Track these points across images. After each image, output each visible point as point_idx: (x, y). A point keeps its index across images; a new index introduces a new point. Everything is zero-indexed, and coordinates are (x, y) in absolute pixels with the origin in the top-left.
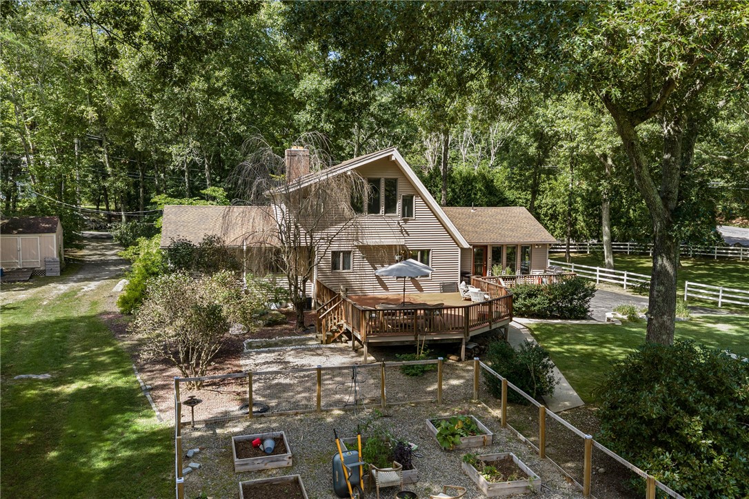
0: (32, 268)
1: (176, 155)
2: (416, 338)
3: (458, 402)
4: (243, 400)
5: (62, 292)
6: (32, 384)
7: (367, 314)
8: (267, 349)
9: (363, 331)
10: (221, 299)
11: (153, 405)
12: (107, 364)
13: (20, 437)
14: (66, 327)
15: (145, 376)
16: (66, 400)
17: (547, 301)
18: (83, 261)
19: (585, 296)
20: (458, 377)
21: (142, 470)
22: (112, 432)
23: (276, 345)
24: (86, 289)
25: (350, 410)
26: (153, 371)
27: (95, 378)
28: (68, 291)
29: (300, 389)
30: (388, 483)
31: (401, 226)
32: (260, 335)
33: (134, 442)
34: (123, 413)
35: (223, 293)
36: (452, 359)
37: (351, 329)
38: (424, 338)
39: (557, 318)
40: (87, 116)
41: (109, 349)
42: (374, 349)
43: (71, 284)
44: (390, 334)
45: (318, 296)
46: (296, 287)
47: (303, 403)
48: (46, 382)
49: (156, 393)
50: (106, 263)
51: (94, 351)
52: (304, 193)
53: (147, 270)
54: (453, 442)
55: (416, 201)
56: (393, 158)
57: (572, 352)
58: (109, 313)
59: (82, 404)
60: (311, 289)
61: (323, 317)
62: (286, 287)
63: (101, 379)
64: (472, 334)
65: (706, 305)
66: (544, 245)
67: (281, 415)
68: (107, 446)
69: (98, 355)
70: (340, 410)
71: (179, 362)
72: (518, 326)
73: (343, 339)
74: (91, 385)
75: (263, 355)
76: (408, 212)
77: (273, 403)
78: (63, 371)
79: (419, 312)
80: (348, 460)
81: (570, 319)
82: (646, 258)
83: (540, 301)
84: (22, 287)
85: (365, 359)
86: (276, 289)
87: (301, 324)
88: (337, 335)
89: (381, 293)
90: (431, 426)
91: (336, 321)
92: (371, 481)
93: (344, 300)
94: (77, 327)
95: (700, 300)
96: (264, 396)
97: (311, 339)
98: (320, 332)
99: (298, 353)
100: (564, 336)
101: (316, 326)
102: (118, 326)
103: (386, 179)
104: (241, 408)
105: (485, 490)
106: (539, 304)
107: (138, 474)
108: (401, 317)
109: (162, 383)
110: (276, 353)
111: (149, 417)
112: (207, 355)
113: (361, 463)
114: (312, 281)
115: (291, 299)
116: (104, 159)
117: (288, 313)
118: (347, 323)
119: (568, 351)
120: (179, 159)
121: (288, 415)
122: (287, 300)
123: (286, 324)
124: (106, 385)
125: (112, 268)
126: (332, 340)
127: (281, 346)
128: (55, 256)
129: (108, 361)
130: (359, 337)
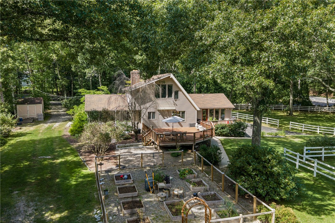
0: (33, 118)
1: (88, 73)
2: (176, 144)
3: (189, 165)
4: (117, 164)
5: (46, 127)
6: (45, 160)
7: (159, 136)
8: (124, 148)
9: (158, 142)
10: (109, 131)
11: (87, 166)
12: (69, 153)
13: (46, 175)
14: (52, 140)
15: (83, 157)
16: (58, 165)
17: (229, 130)
18: (51, 114)
19: (244, 128)
20: (190, 157)
21: (87, 184)
22: (75, 174)
23: (128, 146)
24: (55, 126)
25: (152, 167)
26: (85, 155)
27: (66, 158)
28: (48, 127)
29: (136, 161)
30: (162, 187)
31: (174, 102)
32: (122, 143)
33: (83, 177)
34: (78, 168)
35: (110, 129)
36: (190, 151)
37: (154, 141)
38: (179, 144)
39: (232, 136)
40: (53, 58)
41: (69, 148)
42: (162, 148)
43: (49, 124)
44: (167, 142)
45: (143, 129)
46: (135, 126)
47: (137, 165)
48: (49, 159)
49: (88, 162)
50: (60, 115)
51: (63, 149)
52: (137, 91)
53: (80, 119)
54: (184, 176)
55: (180, 93)
56: (171, 77)
57: (234, 149)
58: (66, 135)
59: (64, 166)
60: (141, 126)
61: (144, 137)
62: (131, 125)
63: (68, 158)
64: (196, 142)
65: (298, 131)
66: (230, 109)
67: (129, 169)
68: (74, 178)
69: (65, 150)
70: (149, 167)
71: (95, 152)
72: (217, 140)
73: (151, 144)
74: (65, 160)
75: (123, 150)
76: (176, 97)
77: (127, 165)
78: (55, 155)
79: (179, 135)
80: (149, 180)
81: (238, 137)
82: (280, 111)
83: (226, 130)
84: (30, 125)
85: (159, 151)
86: (128, 126)
87: (137, 139)
88: (149, 143)
89: (166, 128)
90: (178, 172)
91: (149, 138)
92: (157, 186)
93: (152, 131)
94: (56, 140)
95: (296, 129)
96: (124, 163)
97: (140, 144)
98: (143, 142)
99: (135, 149)
100: (233, 143)
101: (142, 140)
102: (70, 140)
103: (168, 85)
104: (116, 167)
105: (191, 189)
106: (226, 131)
107: (86, 185)
108: (171, 137)
109: (89, 159)
110: (128, 149)
111: (87, 169)
112: (104, 149)
113: (153, 181)
114: (141, 123)
115: (133, 130)
116: (57, 72)
117: (132, 135)
118: (153, 139)
119: (233, 149)
120: (89, 75)
121: (132, 169)
122: (131, 130)
123: (131, 139)
124: (70, 160)
125: (63, 117)
126: (147, 145)
127: (129, 147)
128: (42, 113)
129: (69, 152)
130: (157, 144)
